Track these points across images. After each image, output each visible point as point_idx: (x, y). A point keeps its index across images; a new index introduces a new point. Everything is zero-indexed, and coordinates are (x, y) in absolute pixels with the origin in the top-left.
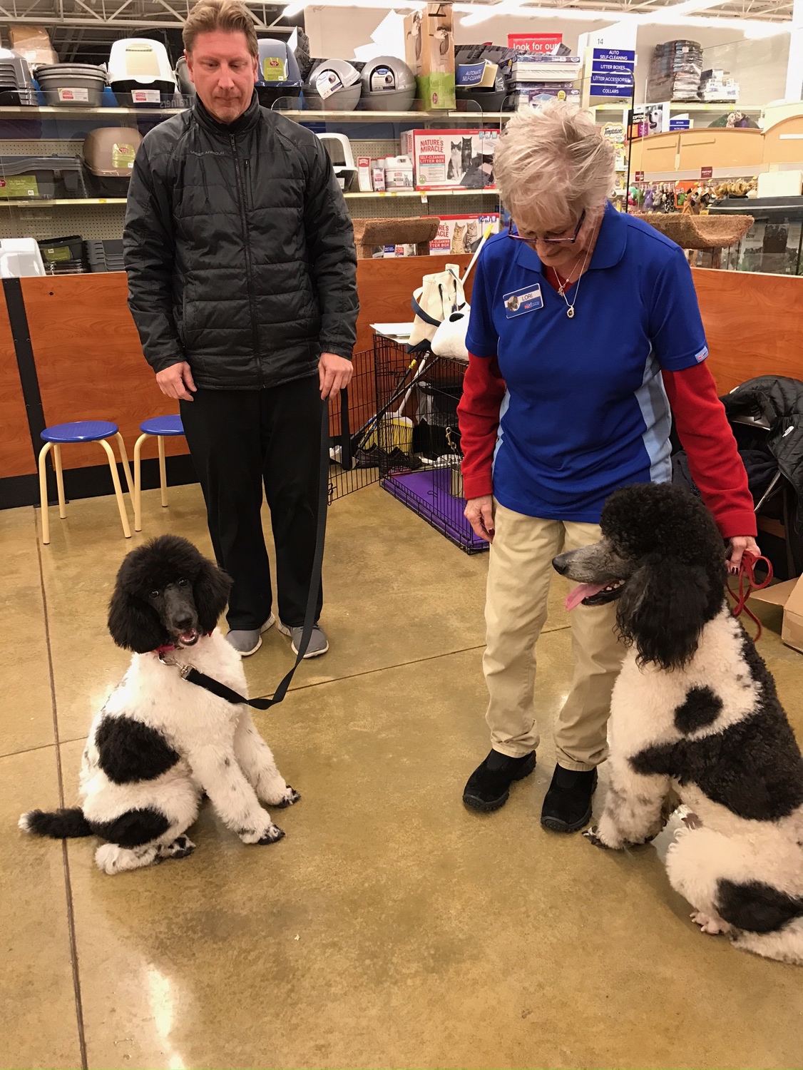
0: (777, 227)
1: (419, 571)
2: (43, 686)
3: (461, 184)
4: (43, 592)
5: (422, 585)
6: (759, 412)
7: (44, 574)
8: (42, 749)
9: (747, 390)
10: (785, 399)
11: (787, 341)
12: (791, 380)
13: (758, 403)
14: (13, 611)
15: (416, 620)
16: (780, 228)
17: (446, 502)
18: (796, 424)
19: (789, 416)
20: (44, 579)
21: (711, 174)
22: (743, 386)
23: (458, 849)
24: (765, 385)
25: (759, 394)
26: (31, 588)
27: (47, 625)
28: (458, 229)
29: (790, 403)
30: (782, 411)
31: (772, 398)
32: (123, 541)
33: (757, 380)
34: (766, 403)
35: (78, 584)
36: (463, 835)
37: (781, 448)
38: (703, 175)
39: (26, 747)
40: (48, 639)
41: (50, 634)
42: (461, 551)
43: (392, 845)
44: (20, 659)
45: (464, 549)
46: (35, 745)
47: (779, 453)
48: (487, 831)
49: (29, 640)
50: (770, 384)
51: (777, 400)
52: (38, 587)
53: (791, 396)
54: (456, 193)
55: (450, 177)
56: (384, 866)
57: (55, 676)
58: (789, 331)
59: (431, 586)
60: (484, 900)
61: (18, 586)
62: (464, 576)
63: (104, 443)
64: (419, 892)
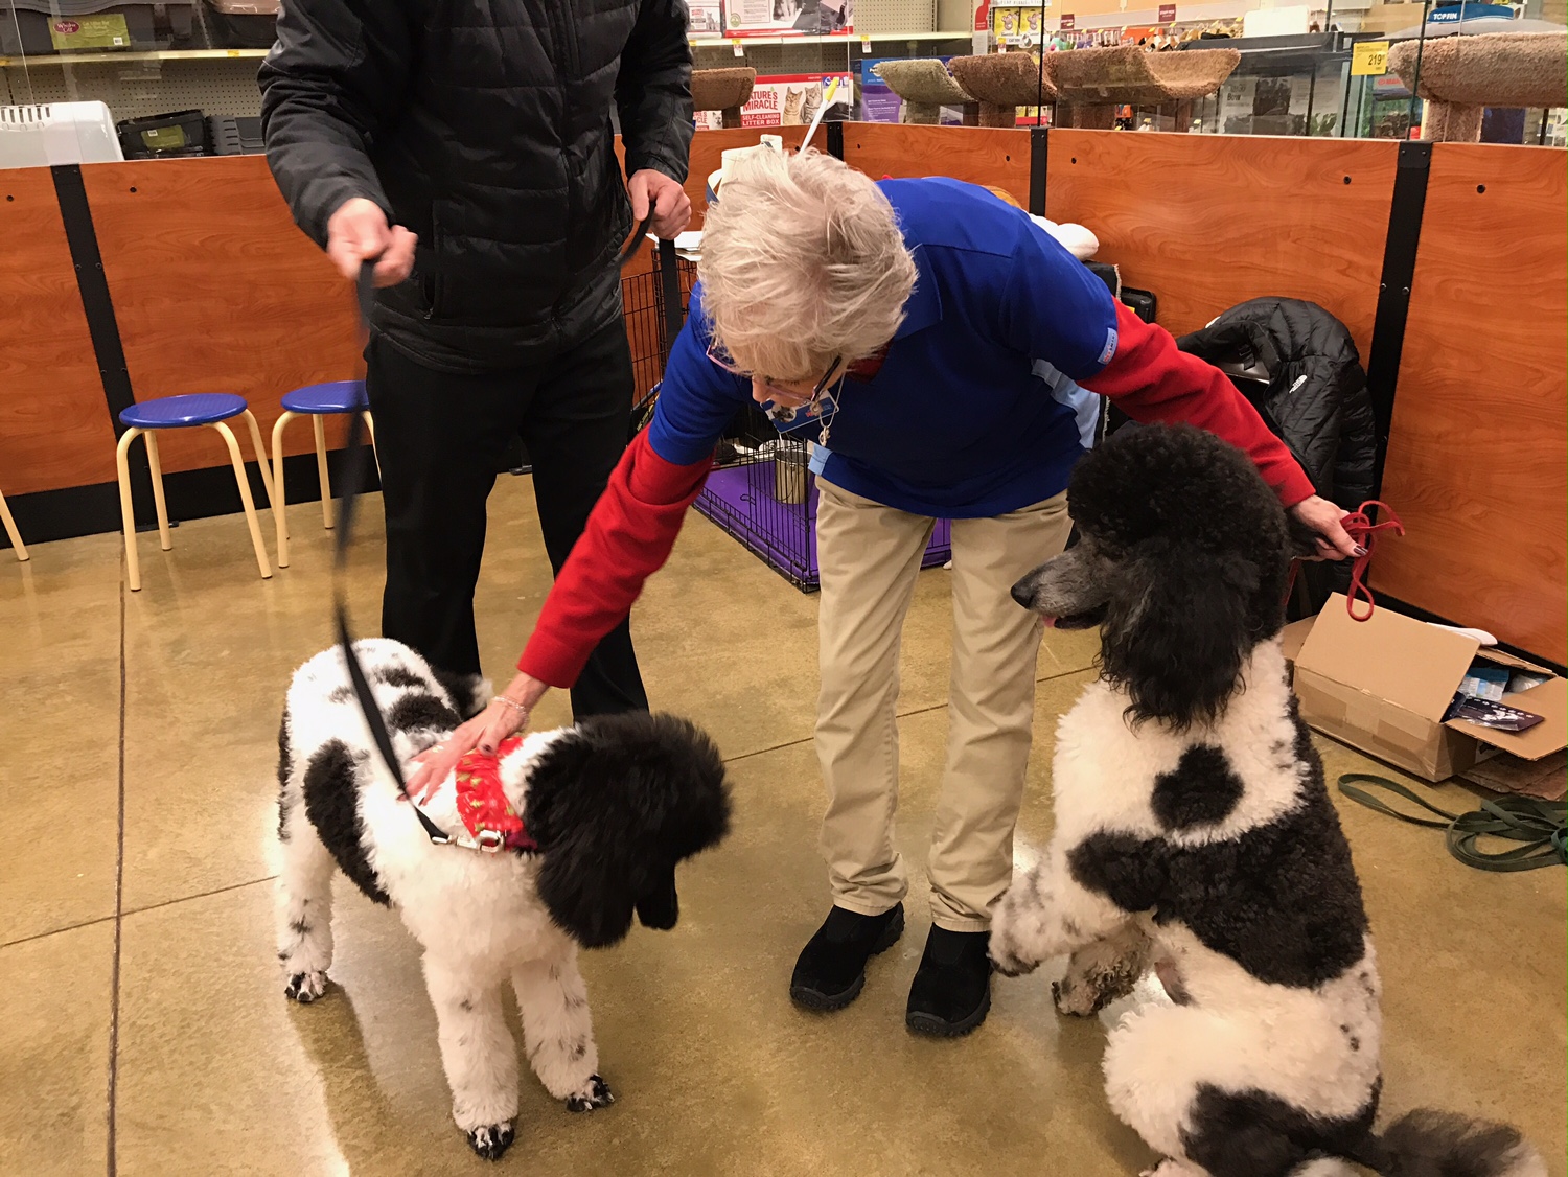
0: (1275, 83)
1: (726, 621)
2: (105, 821)
3: (794, 28)
4: (123, 666)
5: (729, 642)
6: (1252, 355)
7: (126, 639)
8: (90, 926)
9: (1232, 321)
10: (1293, 334)
11: (1295, 242)
12: (1301, 303)
13: (1250, 342)
14: (69, 699)
15: (718, 697)
16: (1278, 84)
17: (769, 511)
18: (1310, 370)
19: (1298, 360)
20: (126, 646)
21: (1174, 15)
22: (1227, 315)
23: (770, 1075)
24: (1260, 312)
25: (1251, 327)
26: (103, 661)
27: (122, 721)
28: (792, 97)
29: (1301, 339)
30: (1288, 351)
31: (1272, 332)
32: (258, 583)
33: (1249, 304)
34: (1263, 340)
35: (179, 653)
36: (779, 1050)
37: (1287, 410)
38: (1161, 18)
39: (65, 924)
40: (122, 743)
41: (126, 734)
42: (793, 587)
43: (662, 1070)
44: (72, 776)
45: (798, 585)
46: (80, 919)
47: (1284, 419)
48: (819, 1042)
49: (93, 744)
50: (1268, 310)
51: (1279, 335)
52: (116, 659)
53: (1302, 329)
54: (787, 41)
55: (777, 16)
56: (647, 1107)
57: (126, 803)
58: (1297, 225)
59: (744, 643)
60: (811, 1161)
61: (82, 658)
62: (796, 627)
63: (222, 427)
64: (704, 1150)
